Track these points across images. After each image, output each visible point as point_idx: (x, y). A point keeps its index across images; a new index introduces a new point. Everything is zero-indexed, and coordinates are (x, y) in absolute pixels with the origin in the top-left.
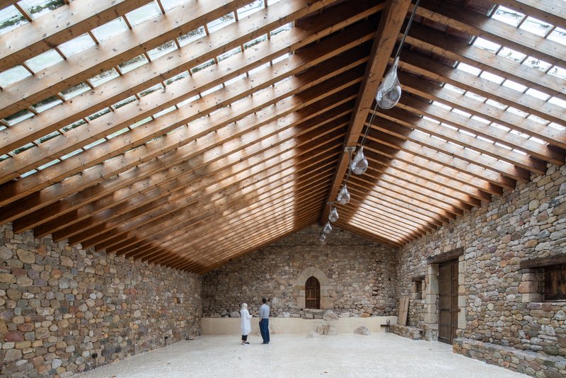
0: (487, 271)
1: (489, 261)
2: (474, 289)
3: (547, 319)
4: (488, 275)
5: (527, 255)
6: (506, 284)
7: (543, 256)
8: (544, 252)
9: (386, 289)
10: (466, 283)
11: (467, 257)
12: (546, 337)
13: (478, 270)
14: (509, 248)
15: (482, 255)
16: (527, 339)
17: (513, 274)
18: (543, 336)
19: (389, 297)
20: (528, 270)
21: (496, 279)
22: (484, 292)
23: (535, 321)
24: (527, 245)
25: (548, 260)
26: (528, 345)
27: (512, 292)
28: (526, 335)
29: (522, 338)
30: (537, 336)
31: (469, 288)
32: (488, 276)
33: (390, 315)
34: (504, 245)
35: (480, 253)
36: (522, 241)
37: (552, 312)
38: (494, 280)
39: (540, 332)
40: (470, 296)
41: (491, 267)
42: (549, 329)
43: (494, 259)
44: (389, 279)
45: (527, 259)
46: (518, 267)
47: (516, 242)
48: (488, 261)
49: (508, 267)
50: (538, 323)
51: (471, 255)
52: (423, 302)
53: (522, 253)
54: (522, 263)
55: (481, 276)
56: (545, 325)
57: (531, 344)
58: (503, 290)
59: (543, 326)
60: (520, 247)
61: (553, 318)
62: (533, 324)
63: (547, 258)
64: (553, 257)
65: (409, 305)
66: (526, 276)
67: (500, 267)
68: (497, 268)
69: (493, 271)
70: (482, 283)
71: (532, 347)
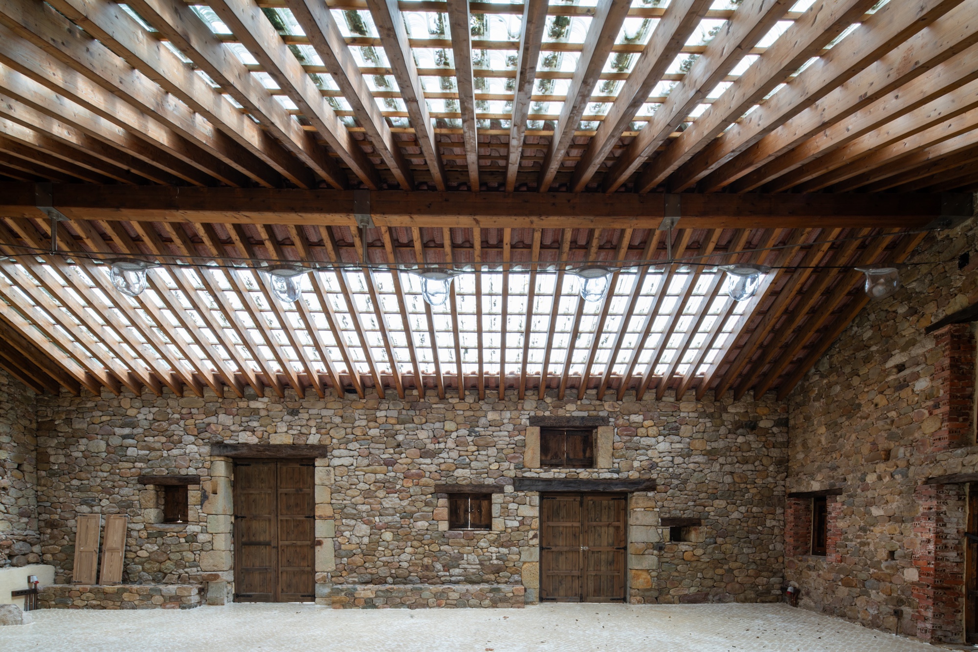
0: (380, 488)
1: (382, 476)
2: (355, 512)
3: (469, 548)
4: (381, 494)
5: (443, 478)
6: (414, 509)
7: (464, 483)
8: (465, 479)
9: (12, 491)
10: (333, 501)
11: (336, 462)
12: (469, 567)
13: (362, 484)
14: (418, 466)
15: (369, 465)
16: (444, 571)
17: (424, 497)
18: (466, 566)
19: (21, 515)
20: (446, 495)
21: (397, 501)
22: (374, 516)
23: (456, 551)
24: (443, 467)
25: (470, 488)
26: (448, 578)
27: (423, 518)
28: (444, 567)
29: (440, 571)
30: (458, 566)
31: (342, 509)
32: (381, 496)
33: (29, 563)
34: (409, 461)
35: (366, 462)
36: (436, 461)
37: (475, 540)
38: (392, 501)
39: (462, 562)
40: (344, 521)
41: (387, 485)
42: (473, 558)
43: (392, 474)
44: (19, 466)
45: (444, 483)
46: (432, 490)
47: (428, 461)
48: (380, 476)
49: (418, 489)
50: (459, 552)
51: (347, 461)
52: (192, 528)
53: (437, 476)
54: (436, 486)
55: (368, 495)
56: (468, 554)
57: (451, 576)
58: (407, 515)
59: (465, 556)
60: (433, 468)
61: (476, 547)
62: (453, 555)
63: (468, 485)
64: (476, 486)
65: (129, 536)
66: (443, 502)
67: (403, 486)
68: (398, 487)
69: (390, 491)
70: (370, 504)
71: (453, 579)
